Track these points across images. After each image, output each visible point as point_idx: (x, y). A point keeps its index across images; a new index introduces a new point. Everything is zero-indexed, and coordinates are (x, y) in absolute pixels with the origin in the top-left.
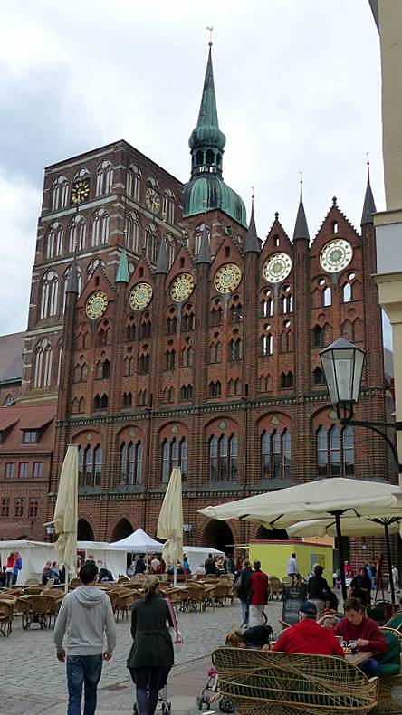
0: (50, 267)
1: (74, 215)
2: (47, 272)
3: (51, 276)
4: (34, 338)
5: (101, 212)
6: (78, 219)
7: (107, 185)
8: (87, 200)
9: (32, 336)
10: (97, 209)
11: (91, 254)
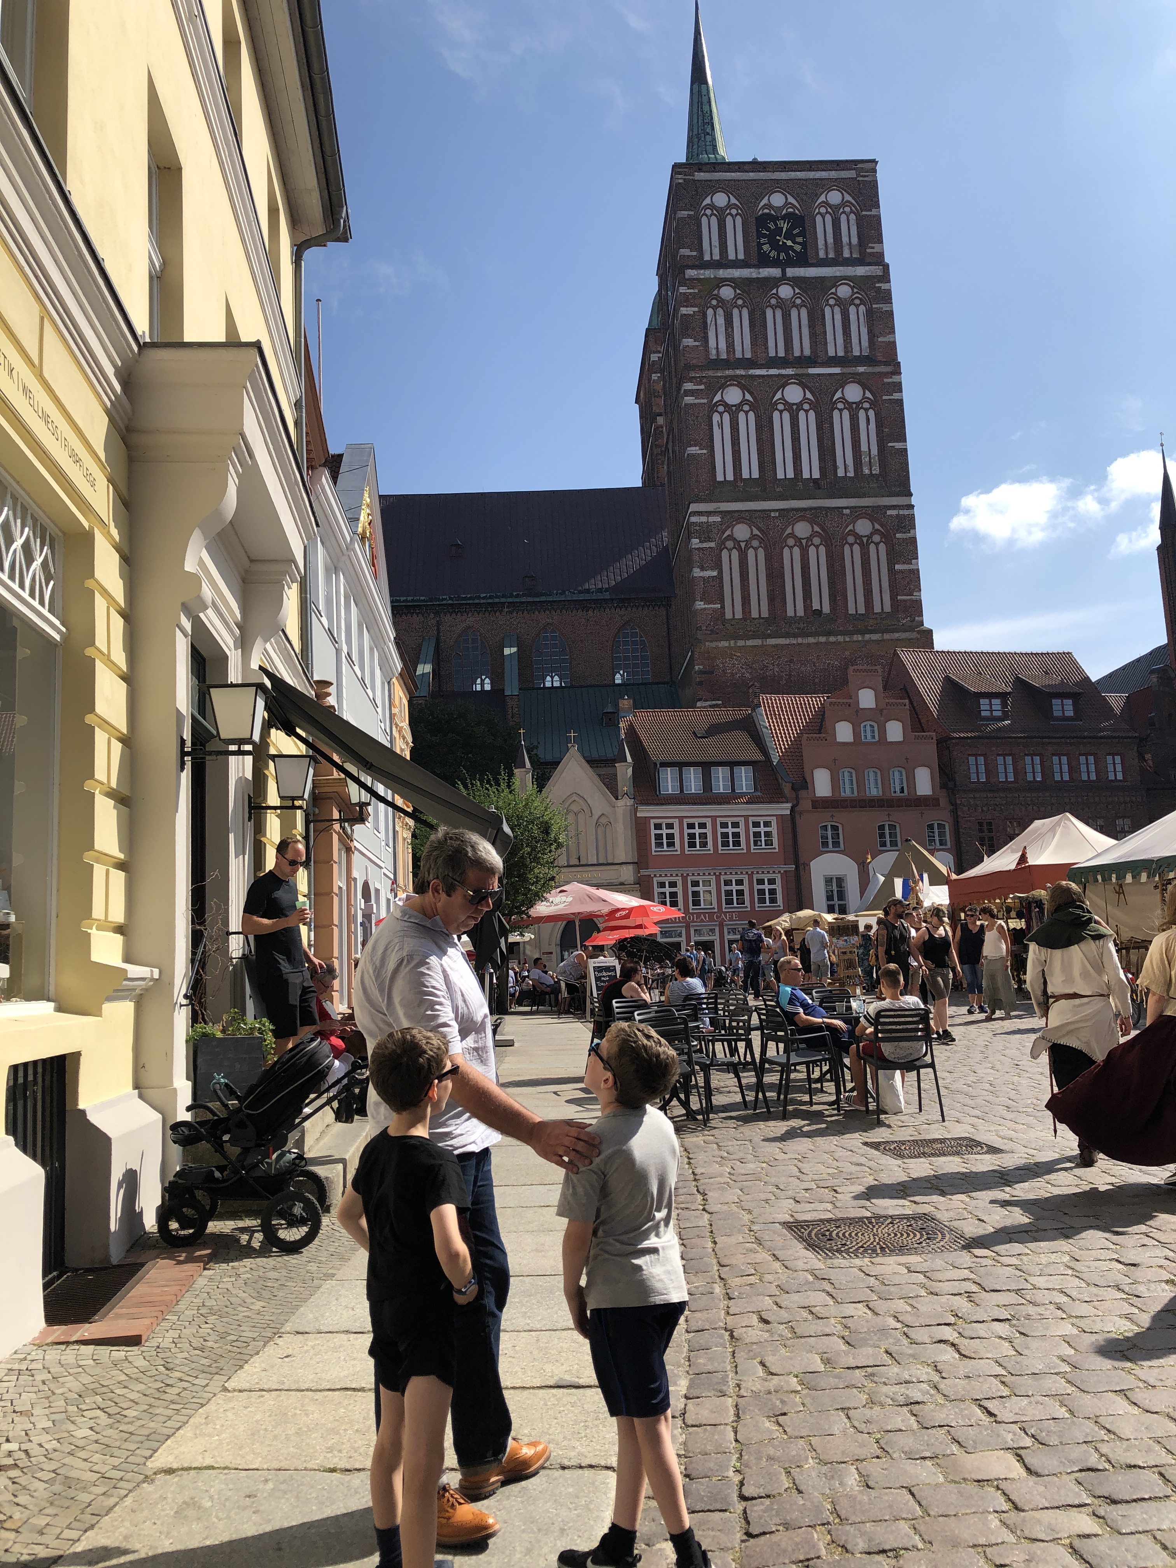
0: (732, 378)
1: (776, 282)
2: (723, 387)
3: (733, 395)
4: (718, 519)
5: (844, 291)
6: (785, 291)
7: (845, 239)
8: (803, 260)
9: (709, 513)
10: (835, 281)
11: (837, 370)
